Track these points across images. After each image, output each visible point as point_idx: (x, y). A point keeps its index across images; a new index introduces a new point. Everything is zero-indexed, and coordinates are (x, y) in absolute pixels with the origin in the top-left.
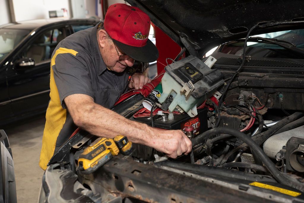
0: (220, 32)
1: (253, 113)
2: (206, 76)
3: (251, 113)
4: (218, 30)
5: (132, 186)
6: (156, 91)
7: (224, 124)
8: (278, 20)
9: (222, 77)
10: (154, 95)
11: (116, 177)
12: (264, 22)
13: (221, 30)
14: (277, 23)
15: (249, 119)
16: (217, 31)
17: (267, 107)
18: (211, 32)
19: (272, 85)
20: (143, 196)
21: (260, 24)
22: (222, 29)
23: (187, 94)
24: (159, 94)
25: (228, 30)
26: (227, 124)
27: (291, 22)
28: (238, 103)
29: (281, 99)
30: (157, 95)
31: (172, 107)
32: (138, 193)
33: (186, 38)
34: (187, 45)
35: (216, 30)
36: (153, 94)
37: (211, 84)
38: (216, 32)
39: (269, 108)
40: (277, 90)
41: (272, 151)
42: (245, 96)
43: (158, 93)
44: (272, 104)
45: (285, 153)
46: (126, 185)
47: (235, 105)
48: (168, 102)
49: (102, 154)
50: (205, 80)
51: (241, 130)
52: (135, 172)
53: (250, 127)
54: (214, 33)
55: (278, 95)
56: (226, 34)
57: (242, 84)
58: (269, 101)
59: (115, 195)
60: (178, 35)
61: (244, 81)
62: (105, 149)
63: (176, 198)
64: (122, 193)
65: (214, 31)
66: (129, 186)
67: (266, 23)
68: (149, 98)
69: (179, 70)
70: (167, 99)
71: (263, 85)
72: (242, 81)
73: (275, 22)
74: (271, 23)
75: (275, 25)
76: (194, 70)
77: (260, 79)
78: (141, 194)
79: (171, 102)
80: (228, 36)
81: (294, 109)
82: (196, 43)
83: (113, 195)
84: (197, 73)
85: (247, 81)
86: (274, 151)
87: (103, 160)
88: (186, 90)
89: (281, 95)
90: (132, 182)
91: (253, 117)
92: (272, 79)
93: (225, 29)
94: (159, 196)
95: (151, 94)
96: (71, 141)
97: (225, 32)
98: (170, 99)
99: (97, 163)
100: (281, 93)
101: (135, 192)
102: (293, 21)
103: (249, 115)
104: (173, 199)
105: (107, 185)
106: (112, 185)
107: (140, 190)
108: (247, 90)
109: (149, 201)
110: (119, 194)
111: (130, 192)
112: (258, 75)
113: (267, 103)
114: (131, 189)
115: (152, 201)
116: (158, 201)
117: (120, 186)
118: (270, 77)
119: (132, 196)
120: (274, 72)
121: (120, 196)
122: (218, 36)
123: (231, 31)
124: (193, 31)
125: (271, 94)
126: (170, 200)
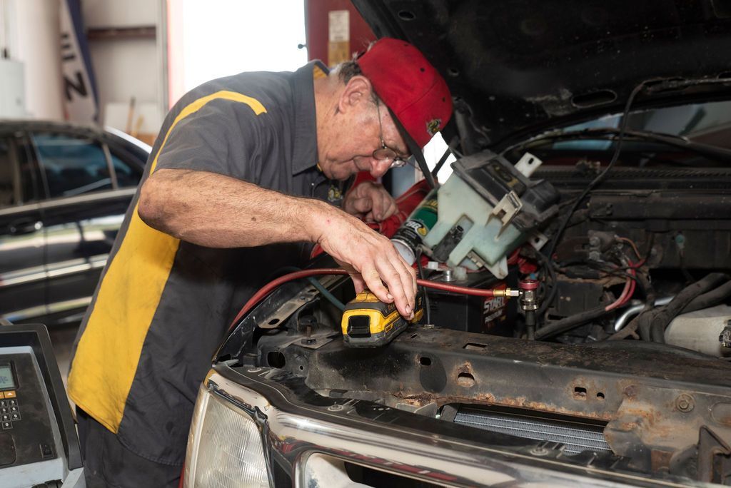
0: (553, 103)
1: (629, 271)
2: (531, 191)
3: (625, 270)
4: (550, 98)
5: (469, 376)
6: (417, 222)
7: (562, 298)
10: (414, 229)
11: (425, 361)
12: (660, 78)
13: (555, 98)
14: (687, 82)
16: (546, 100)
18: (530, 103)
19: (667, 212)
20: (498, 394)
21: (649, 84)
22: (559, 95)
23: (506, 219)
24: (422, 227)
25: (570, 98)
26: (568, 299)
27: (717, 80)
28: (586, 255)
29: (681, 246)
30: (420, 230)
31: (457, 255)
32: (484, 389)
35: (543, 96)
36: (410, 227)
38: (542, 101)
39: (652, 267)
40: (674, 224)
41: (694, 339)
42: (602, 241)
43: (420, 226)
44: (659, 258)
46: (453, 375)
47: (583, 262)
48: (450, 243)
50: (531, 199)
51: (606, 305)
53: (626, 300)
54: (538, 105)
55: (673, 238)
56: (564, 107)
58: (654, 250)
59: (417, 403)
61: (603, 206)
63: (587, 386)
64: (438, 395)
65: (538, 99)
66: (462, 375)
67: (660, 82)
68: (404, 235)
69: (483, 171)
70: (448, 235)
71: (646, 213)
72: (599, 207)
73: (681, 80)
74: (674, 82)
75: (680, 87)
76: (509, 173)
77: (641, 201)
78: (492, 390)
79: (456, 242)
80: (566, 112)
81: (708, 265)
82: (484, 131)
83: (412, 403)
84: (515, 180)
85: (611, 206)
86: (697, 339)
87: (398, 324)
88: (507, 211)
89: (681, 237)
90: (469, 366)
91: (632, 279)
92: (668, 201)
93: (566, 94)
94: (544, 386)
95: (404, 227)
96: (256, 313)
97: (562, 103)
98: (455, 236)
99: (392, 326)
100: (680, 232)
101: (475, 387)
102: (720, 77)
103: (619, 276)
104: (579, 390)
105: (393, 383)
106: (411, 380)
107: (491, 380)
108: (602, 230)
109: (513, 403)
110: (428, 399)
111: (463, 389)
112: (638, 192)
113: (649, 255)
114: (465, 382)
115: (521, 402)
116: (538, 398)
117: (434, 381)
118: (662, 196)
119: (464, 398)
120: (672, 186)
121: (433, 402)
122: (543, 112)
123: (576, 101)
124: (492, 98)
125: (657, 235)
126: (571, 392)
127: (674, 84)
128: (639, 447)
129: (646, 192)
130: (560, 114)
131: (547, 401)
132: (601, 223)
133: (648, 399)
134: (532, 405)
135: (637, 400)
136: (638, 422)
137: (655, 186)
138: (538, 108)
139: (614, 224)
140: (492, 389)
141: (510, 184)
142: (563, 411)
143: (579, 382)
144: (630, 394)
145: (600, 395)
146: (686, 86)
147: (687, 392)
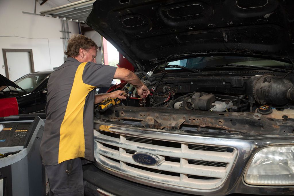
3: (168, 94)
4: (154, 60)
5: (123, 114)
8: (178, 54)
9: (156, 80)
10: (126, 87)
11: (116, 111)
12: (173, 55)
15: (168, 97)
17: (175, 92)
18: (150, 61)
19: (177, 82)
21: (171, 56)
24: (128, 87)
26: (158, 100)
27: (183, 55)
28: (163, 91)
29: (181, 88)
32: (126, 116)
33: (139, 64)
34: (139, 68)
37: (151, 82)
38: (152, 60)
40: (179, 84)
42: (166, 88)
44: (177, 91)
45: (183, 104)
46: (120, 114)
47: (162, 92)
49: (109, 103)
50: (149, 80)
51: (164, 101)
52: (124, 109)
55: (179, 87)
57: (164, 83)
58: (176, 89)
60: (135, 63)
62: (110, 101)
63: (142, 114)
64: (118, 118)
66: (122, 114)
67: (173, 56)
71: (173, 82)
72: (164, 81)
75: (177, 56)
76: (144, 75)
77: (172, 80)
81: (186, 92)
82: (143, 67)
83: (114, 120)
84: (145, 77)
85: (166, 81)
87: (110, 106)
89: (181, 86)
90: (123, 112)
91: (170, 95)
92: (176, 79)
93: (156, 59)
94: (135, 115)
97: (156, 61)
99: (107, 106)
104: (141, 115)
105: (111, 116)
106: (114, 115)
107: (126, 114)
108: (166, 86)
109: (130, 118)
110: (117, 119)
111: (122, 116)
112: (171, 78)
113: (175, 90)
114: (123, 115)
115: (132, 118)
116: (134, 117)
117: (118, 115)
118: (176, 78)
119: (123, 118)
120: (178, 76)
121: (118, 119)
122: (153, 63)
123: (159, 60)
124: (143, 60)
125: (176, 86)
126: (140, 116)
127: (176, 56)
128: (147, 124)
129: (173, 78)
130: (156, 63)
131: (136, 118)
132: (166, 84)
133: (151, 116)
134: (134, 118)
135: (150, 116)
136: (148, 120)
137: (174, 76)
138: (152, 62)
139: (168, 84)
140: (127, 116)
141: (143, 77)
142: (138, 119)
143: (141, 114)
144: (149, 115)
145: (144, 116)
146: (178, 56)
147: (158, 114)
